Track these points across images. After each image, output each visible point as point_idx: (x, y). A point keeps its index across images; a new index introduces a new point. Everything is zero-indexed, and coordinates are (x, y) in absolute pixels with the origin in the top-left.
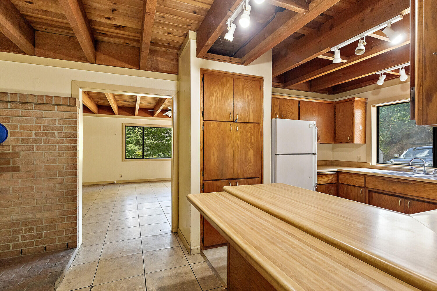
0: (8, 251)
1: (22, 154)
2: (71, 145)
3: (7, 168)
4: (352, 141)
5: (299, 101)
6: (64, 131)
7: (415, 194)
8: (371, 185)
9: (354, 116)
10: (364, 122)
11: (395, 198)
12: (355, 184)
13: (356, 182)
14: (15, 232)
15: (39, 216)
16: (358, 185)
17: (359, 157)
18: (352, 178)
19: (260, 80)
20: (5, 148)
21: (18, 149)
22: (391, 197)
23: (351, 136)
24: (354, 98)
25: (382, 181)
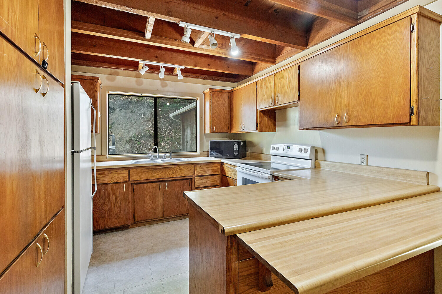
7: (173, 176)
8: (134, 178)
9: (96, 100)
10: (100, 109)
11: (156, 183)
12: (116, 181)
13: (118, 177)
16: (120, 181)
18: (111, 175)
22: (152, 184)
24: (98, 78)
25: (146, 170)
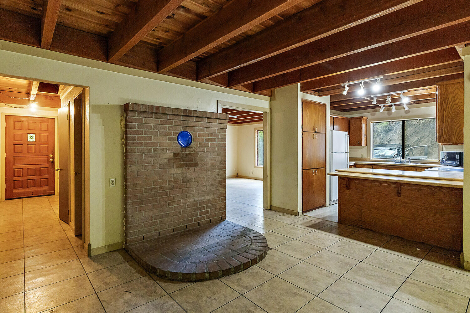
0: (193, 223)
1: (200, 153)
2: (223, 147)
3: (192, 164)
4: (361, 144)
5: (334, 117)
6: (220, 138)
9: (362, 129)
10: (366, 133)
14: (196, 210)
15: (208, 198)
17: (362, 155)
19: (325, 106)
20: (192, 150)
21: (198, 150)
23: (360, 141)
24: (362, 117)
